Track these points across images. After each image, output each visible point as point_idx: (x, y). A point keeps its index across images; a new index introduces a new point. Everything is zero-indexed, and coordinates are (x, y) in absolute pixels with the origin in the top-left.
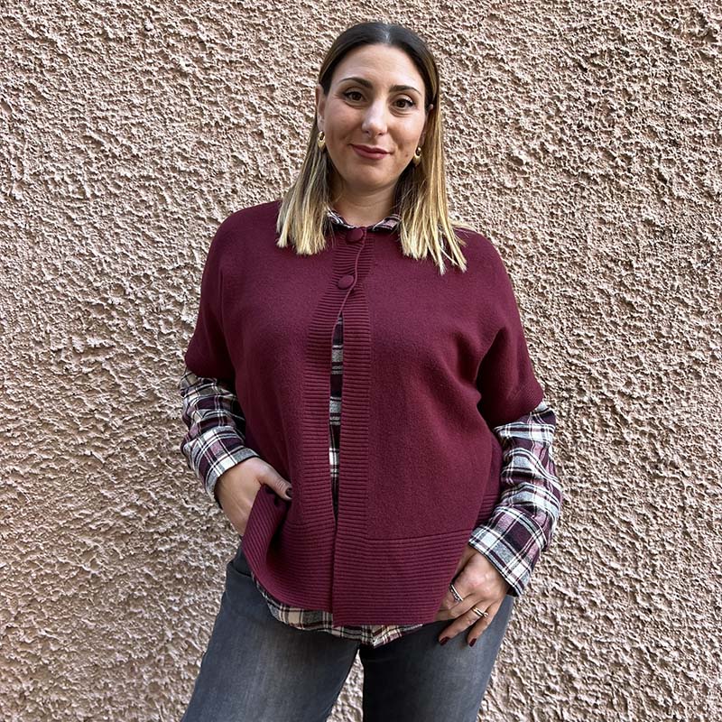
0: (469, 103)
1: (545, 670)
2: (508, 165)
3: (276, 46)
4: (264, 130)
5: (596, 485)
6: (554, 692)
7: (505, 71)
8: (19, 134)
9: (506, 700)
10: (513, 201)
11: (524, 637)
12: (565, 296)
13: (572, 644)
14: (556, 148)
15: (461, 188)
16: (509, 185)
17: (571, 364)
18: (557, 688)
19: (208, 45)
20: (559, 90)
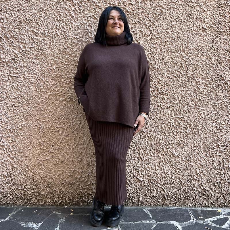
0: (193, 16)
1: (213, 144)
2: (202, 30)
3: (149, 5)
4: (147, 24)
5: (223, 101)
6: (215, 149)
7: (201, 8)
8: (91, 27)
9: (204, 151)
10: (203, 38)
11: (208, 137)
12: (216, 59)
13: (219, 138)
14: (213, 25)
15: (192, 35)
16: (202, 34)
17: (217, 74)
18: (215, 148)
19: (134, 5)
20: (213, 12)
